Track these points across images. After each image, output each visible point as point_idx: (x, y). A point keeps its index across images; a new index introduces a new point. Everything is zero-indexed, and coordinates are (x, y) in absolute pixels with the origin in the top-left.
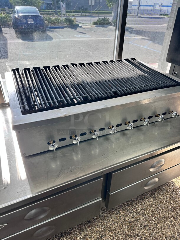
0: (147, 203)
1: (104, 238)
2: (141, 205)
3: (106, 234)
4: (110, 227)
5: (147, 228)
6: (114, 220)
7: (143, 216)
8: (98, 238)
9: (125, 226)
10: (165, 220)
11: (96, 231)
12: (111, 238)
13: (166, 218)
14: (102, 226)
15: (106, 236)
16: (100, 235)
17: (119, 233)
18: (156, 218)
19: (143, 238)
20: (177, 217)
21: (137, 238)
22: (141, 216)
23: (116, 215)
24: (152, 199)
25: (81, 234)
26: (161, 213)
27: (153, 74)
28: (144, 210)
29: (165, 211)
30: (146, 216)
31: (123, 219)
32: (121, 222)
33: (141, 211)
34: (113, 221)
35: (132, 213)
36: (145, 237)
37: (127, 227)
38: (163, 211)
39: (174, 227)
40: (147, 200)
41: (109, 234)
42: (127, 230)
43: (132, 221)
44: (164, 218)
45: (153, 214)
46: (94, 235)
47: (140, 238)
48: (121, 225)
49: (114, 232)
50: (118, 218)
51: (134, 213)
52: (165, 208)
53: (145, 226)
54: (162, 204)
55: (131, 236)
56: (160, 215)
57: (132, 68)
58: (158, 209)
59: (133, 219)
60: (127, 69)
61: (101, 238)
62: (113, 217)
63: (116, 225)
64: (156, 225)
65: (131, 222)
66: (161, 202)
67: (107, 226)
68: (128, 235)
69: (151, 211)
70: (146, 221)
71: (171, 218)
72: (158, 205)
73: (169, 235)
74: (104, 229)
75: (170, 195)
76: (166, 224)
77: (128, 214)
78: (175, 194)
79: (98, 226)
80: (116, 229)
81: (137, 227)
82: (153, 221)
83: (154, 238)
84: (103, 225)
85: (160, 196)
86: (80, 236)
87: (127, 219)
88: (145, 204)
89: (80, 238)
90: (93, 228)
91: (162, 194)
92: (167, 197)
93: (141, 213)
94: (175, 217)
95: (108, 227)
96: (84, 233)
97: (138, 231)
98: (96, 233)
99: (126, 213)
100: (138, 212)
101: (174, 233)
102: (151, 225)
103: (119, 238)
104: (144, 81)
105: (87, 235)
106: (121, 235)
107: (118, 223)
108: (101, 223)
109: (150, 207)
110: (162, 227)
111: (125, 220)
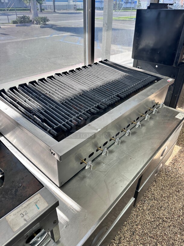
0: (153, 188)
1: (135, 233)
2: (149, 191)
3: (135, 229)
4: (136, 222)
5: (163, 208)
6: (136, 214)
7: (155, 200)
8: (131, 236)
9: (146, 215)
10: (172, 196)
11: (127, 231)
12: (141, 230)
13: (172, 194)
14: (129, 224)
15: (136, 231)
16: (131, 232)
17: (145, 223)
18: (165, 197)
19: (164, 218)
20: (179, 190)
21: (160, 220)
22: (154, 201)
23: (135, 209)
24: (154, 183)
25: (114, 239)
26: (166, 191)
27: (132, 73)
28: (153, 194)
29: (169, 189)
30: (157, 199)
31: (142, 210)
32: (142, 213)
33: (151, 197)
34: (134, 215)
35: (145, 201)
36: (165, 217)
37: (148, 215)
38: (167, 190)
39: (181, 199)
40: (151, 185)
41: (137, 228)
42: (149, 217)
43: (150, 208)
44: (170, 194)
45: (162, 195)
46: (126, 234)
47: (163, 220)
48: (143, 215)
49: (141, 224)
50: (138, 210)
51: (147, 201)
52: (167, 186)
53: (161, 208)
54: (163, 184)
55: (154, 221)
56: (166, 194)
57: (112, 70)
58: (163, 189)
59: (149, 206)
60: (109, 71)
61: (133, 234)
62: (133, 211)
63: (139, 217)
64: (168, 203)
65: (149, 210)
66: (162, 182)
67: (132, 222)
68: (152, 221)
69: (159, 193)
70: (159, 203)
71: (175, 193)
72: (161, 186)
73: (180, 206)
74: (132, 226)
75: (165, 174)
76: (174, 199)
77: (143, 203)
78: (168, 172)
79: (125, 225)
80: (141, 221)
81: (156, 212)
82: (164, 200)
83: (172, 214)
84: (129, 222)
85: (159, 178)
86: (115, 242)
87: (145, 208)
88: (151, 189)
89: (116, 243)
90: (122, 229)
91: (160, 176)
92: (164, 176)
93: (153, 198)
94: (178, 191)
95: (134, 222)
96: (117, 238)
97: (158, 215)
98: (127, 232)
99: (141, 204)
100: (150, 199)
101: (182, 204)
102: (164, 205)
103: (147, 227)
104: (131, 80)
105: (121, 238)
106: (147, 224)
107: (140, 215)
108: (127, 221)
109: (157, 190)
110: (172, 203)
111: (144, 210)
